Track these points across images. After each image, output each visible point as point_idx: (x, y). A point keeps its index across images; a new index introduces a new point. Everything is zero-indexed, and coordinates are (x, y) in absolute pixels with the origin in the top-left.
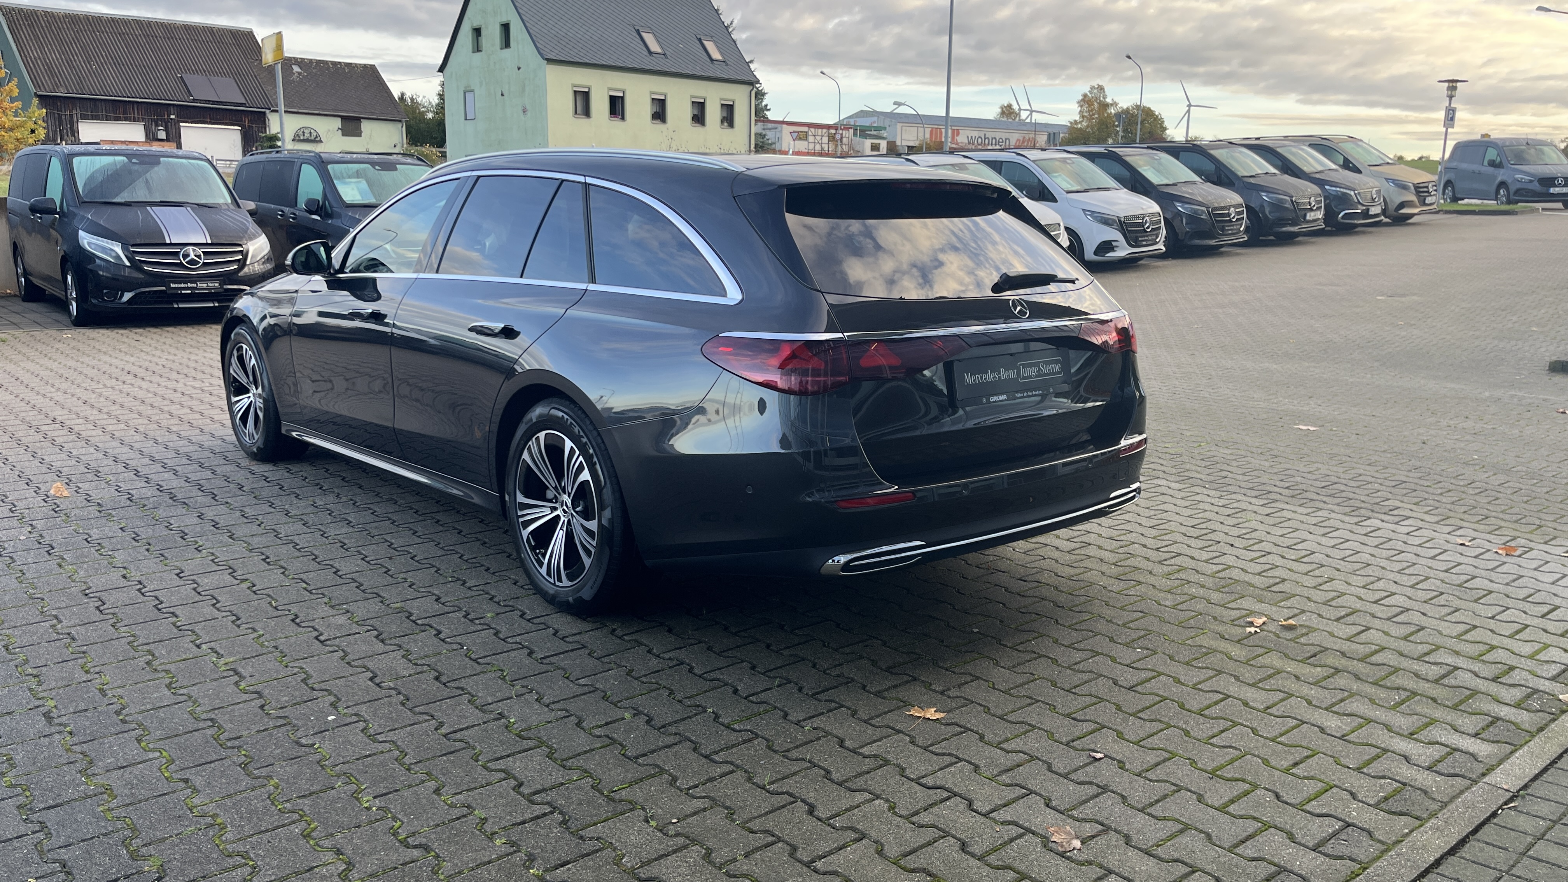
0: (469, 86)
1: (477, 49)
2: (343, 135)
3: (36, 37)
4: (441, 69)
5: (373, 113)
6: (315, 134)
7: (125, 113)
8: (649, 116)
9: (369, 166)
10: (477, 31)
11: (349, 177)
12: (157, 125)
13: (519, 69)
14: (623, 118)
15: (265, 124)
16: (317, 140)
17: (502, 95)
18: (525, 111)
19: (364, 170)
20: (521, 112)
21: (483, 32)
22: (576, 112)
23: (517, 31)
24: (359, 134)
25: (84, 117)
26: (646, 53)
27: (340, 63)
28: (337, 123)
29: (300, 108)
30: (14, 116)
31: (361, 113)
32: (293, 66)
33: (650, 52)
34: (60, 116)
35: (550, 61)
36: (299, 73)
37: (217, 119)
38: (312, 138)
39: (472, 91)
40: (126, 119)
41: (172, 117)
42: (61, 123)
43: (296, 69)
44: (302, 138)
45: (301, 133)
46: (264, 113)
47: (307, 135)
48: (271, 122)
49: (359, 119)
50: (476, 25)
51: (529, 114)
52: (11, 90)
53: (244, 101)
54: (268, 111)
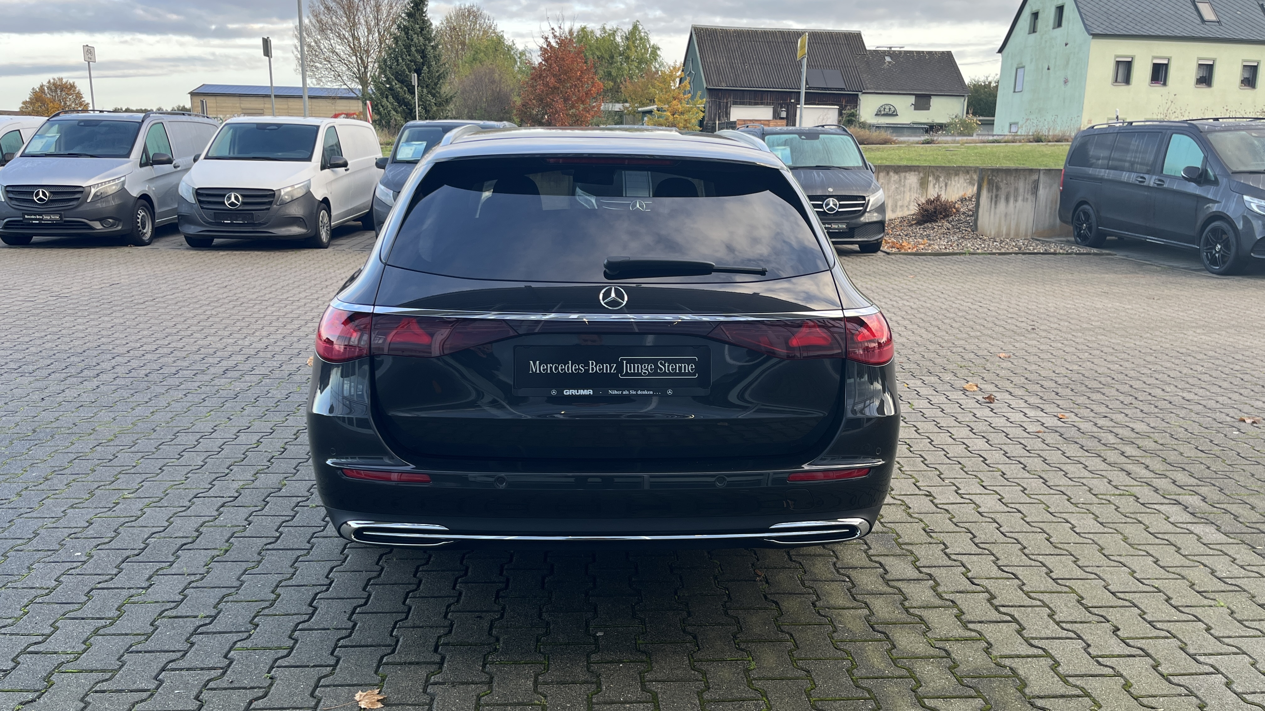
0: (1021, 63)
1: (1033, 30)
2: (915, 109)
3: (713, 47)
4: (1000, 51)
5: (941, 91)
6: (893, 109)
7: (762, 99)
8: (1193, 80)
9: (797, 136)
10: (1035, 15)
11: (778, 145)
12: (781, 107)
13: (1066, 45)
14: (1165, 84)
15: (857, 103)
16: (894, 114)
17: (1048, 69)
18: (1066, 82)
19: (792, 139)
20: (1062, 83)
21: (1040, 16)
22: (1116, 81)
23: (1070, 12)
24: (928, 108)
25: (735, 103)
26: (1198, 21)
27: (923, 52)
28: (912, 99)
29: (884, 89)
30: (687, 104)
31: (932, 91)
32: (886, 58)
33: (1203, 21)
34: (720, 103)
35: (1095, 36)
36: (889, 63)
37: (823, 101)
38: (891, 112)
39: (1024, 67)
40: (762, 104)
41: (793, 101)
42: (720, 108)
43: (888, 59)
44: (883, 113)
45: (882, 109)
46: (857, 95)
47: (887, 110)
48: (862, 102)
49: (929, 96)
50: (1035, 10)
51: (1069, 84)
52: (686, 86)
53: (844, 87)
54: (860, 93)
